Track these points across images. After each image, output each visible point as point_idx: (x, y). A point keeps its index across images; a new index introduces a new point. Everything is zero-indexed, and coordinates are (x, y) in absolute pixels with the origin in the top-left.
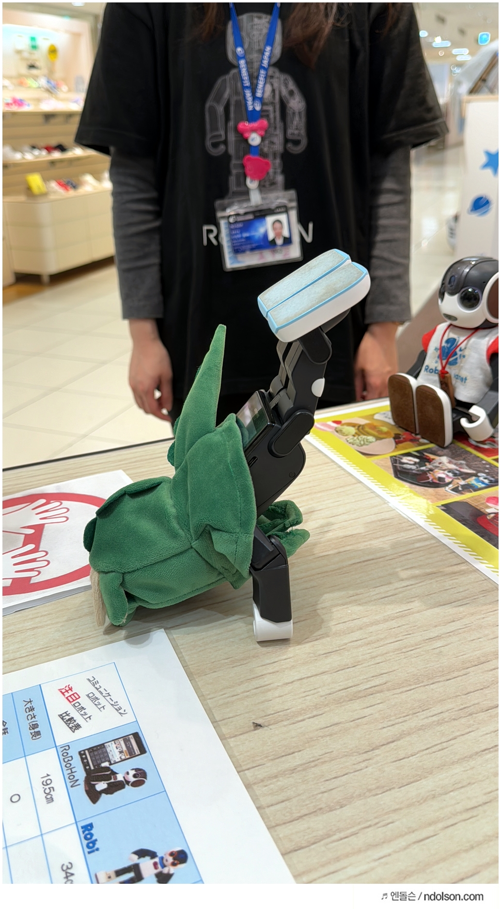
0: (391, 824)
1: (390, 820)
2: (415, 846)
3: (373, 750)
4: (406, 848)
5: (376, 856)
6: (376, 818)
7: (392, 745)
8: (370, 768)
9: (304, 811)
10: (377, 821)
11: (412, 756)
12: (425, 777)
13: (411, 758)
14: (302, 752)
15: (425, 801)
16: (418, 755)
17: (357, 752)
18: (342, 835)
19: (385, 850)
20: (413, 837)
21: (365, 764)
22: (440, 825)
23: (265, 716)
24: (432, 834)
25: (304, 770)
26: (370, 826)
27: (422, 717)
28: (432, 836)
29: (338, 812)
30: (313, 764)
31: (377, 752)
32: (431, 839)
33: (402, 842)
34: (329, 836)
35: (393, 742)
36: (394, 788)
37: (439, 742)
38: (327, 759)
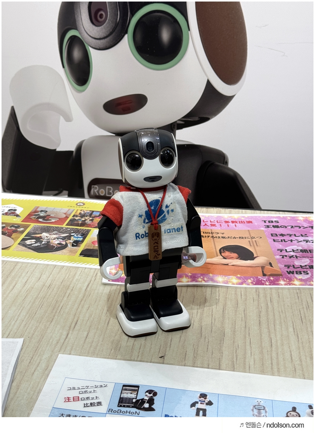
0: (239, 346)
1: (237, 345)
2: (252, 345)
3: (201, 334)
4: (251, 347)
5: (249, 355)
6: (234, 348)
7: (203, 329)
8: (210, 339)
9: (218, 363)
10: (235, 348)
11: (212, 327)
12: (225, 329)
13: (213, 328)
14: (187, 351)
15: (235, 334)
16: (213, 326)
17: (199, 338)
18: (235, 359)
19: (249, 352)
20: (248, 343)
21: (207, 340)
22: (247, 336)
23: (159, 353)
24: (250, 339)
25: (197, 354)
26: (236, 351)
27: (195, 316)
28: (250, 340)
29: (224, 355)
30: (196, 351)
31: (203, 334)
32: (251, 341)
33: (248, 347)
34: (233, 361)
35: (202, 328)
36: (223, 338)
37: (211, 319)
38: (197, 347)
